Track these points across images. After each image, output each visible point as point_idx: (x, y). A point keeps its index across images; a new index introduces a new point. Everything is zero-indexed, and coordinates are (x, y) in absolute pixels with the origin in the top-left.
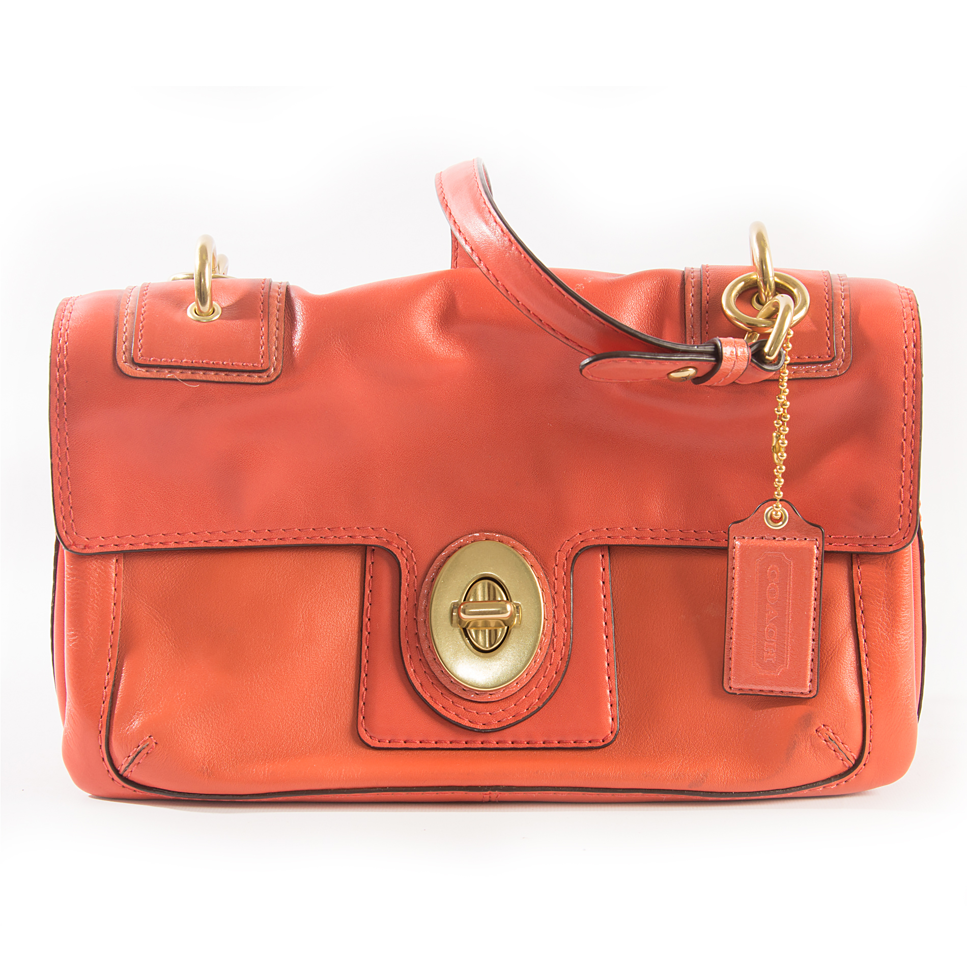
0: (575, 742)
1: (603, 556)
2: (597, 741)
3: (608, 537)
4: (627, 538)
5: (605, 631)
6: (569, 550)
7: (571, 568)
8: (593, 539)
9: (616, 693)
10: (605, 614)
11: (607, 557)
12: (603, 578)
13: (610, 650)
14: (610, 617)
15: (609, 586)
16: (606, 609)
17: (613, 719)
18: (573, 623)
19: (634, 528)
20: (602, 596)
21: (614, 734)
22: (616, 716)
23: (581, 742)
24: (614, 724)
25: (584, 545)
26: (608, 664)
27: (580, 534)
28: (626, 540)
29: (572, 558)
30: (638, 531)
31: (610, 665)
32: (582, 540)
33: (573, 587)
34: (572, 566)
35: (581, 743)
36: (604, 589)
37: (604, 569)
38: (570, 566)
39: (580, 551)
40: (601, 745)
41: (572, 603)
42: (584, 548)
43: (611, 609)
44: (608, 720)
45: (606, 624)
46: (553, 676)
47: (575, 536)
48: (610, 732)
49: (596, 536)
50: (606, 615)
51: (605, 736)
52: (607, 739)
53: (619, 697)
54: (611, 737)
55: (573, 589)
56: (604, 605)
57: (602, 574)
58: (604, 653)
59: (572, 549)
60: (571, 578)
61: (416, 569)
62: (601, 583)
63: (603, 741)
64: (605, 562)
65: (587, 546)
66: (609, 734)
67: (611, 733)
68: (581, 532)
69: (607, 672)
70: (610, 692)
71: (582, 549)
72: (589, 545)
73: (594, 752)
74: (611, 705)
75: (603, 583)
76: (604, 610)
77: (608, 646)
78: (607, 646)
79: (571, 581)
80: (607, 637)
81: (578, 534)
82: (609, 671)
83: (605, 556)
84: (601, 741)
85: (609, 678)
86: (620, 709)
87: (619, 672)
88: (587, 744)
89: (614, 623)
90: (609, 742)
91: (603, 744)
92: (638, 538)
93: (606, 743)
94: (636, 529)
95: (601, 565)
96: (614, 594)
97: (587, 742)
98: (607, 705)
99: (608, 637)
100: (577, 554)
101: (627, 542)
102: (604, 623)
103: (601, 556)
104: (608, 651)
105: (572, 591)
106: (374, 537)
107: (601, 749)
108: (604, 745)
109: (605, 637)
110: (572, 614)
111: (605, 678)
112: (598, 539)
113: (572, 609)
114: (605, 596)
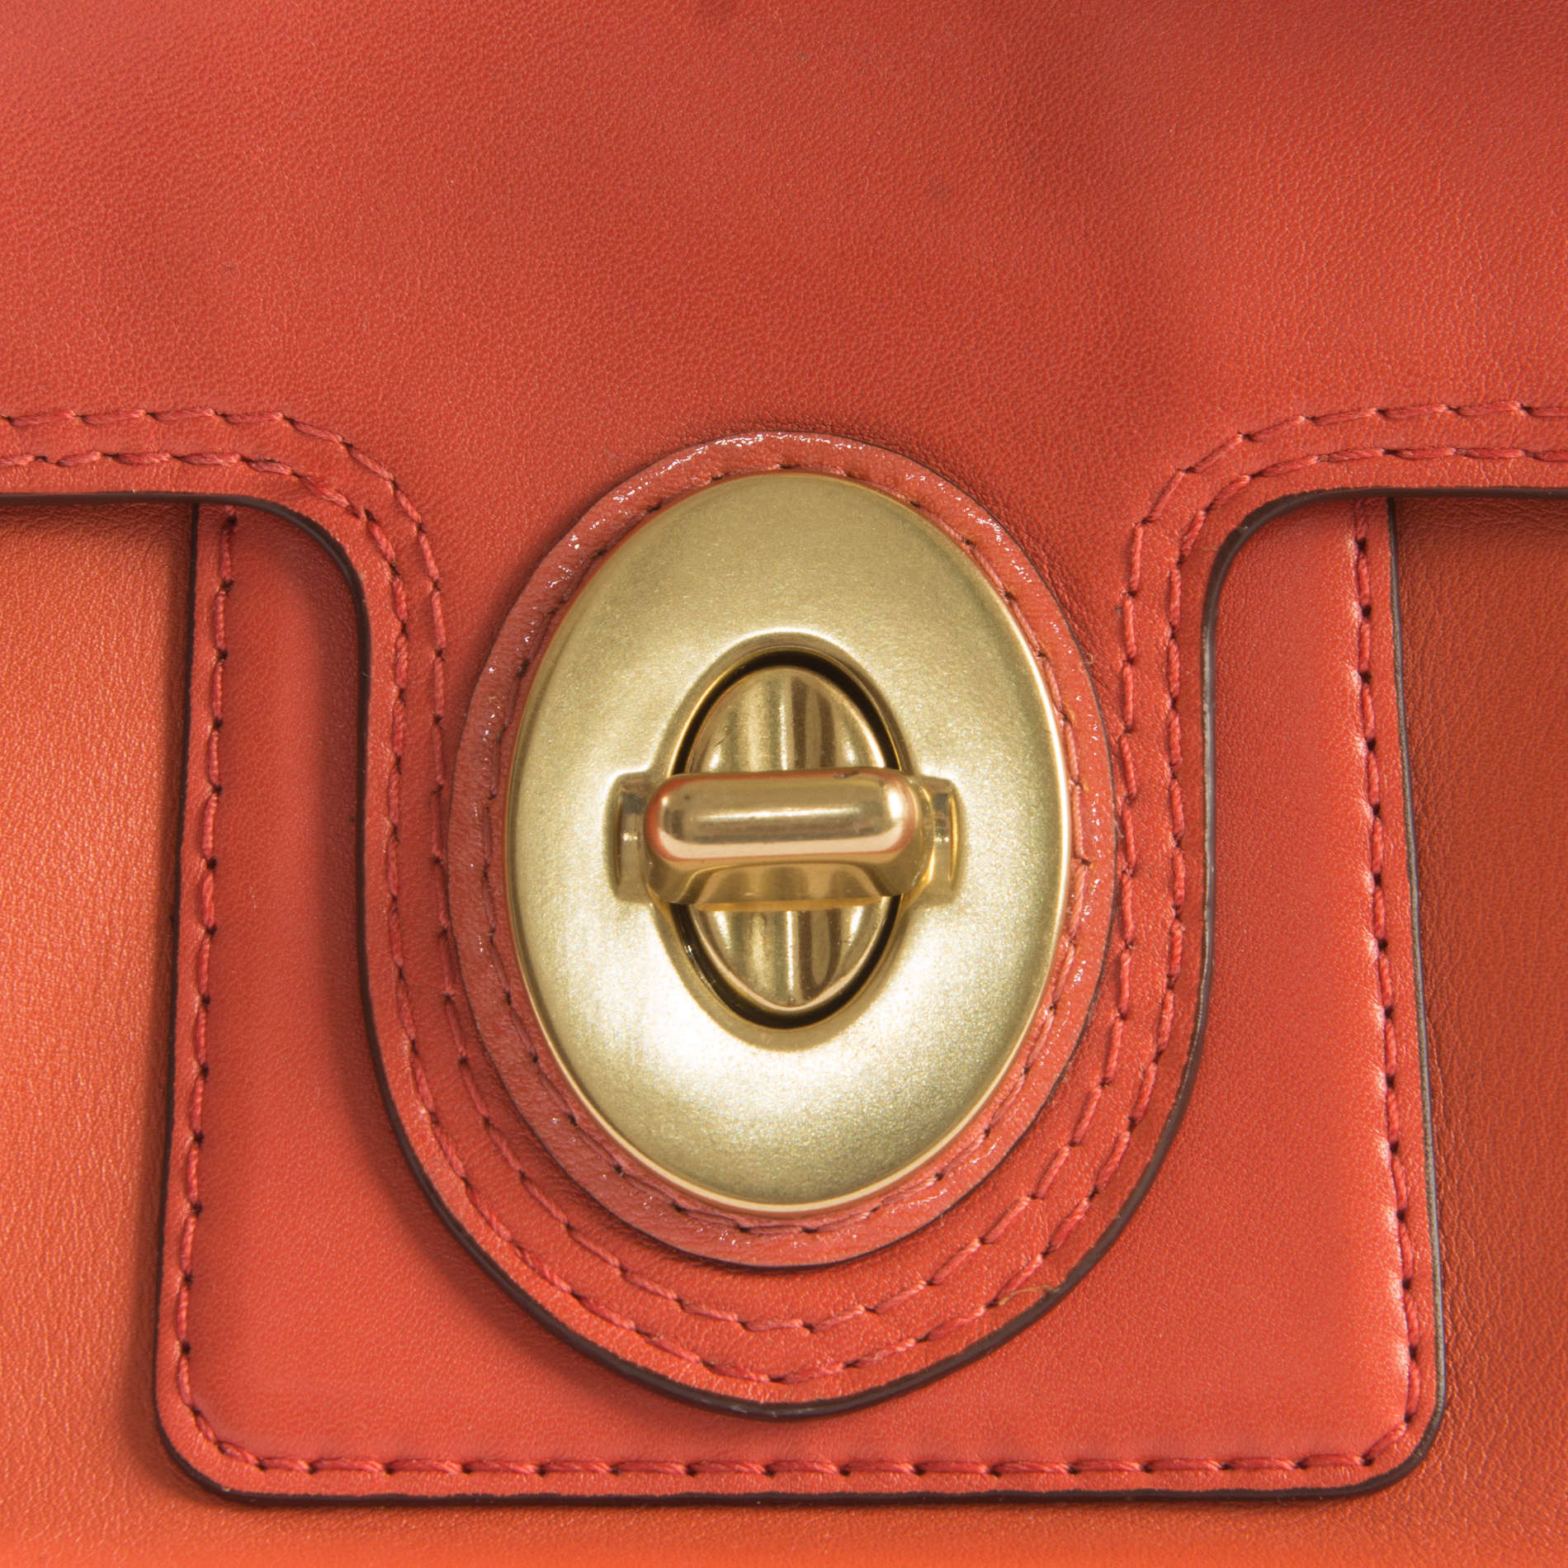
0: (1225, 1468)
1: (1362, 546)
2: (1337, 1459)
3: (1388, 452)
4: (1482, 454)
5: (1375, 919)
6: (1195, 518)
7: (1206, 606)
8: (1314, 460)
9: (1427, 1223)
10: (1373, 832)
11: (1383, 553)
12: (1361, 654)
13: (1398, 1012)
14: (1396, 846)
15: (1391, 692)
16: (1377, 810)
17: (1414, 1353)
18: (1215, 875)
19: (1516, 407)
20: (1361, 746)
21: (1420, 1425)
22: (1429, 1338)
23: (1257, 1465)
24: (1422, 1375)
25: (1269, 491)
26: (1390, 1081)
27: (1249, 437)
28: (1478, 465)
29: (1209, 559)
30: (1535, 422)
31: (1401, 1082)
32: (1257, 468)
33: (1214, 698)
34: (1208, 594)
35: (1256, 1469)
36: (1370, 710)
37: (1367, 612)
38: (1200, 595)
39: (1249, 520)
40: (1357, 1480)
41: (1209, 779)
42: (1269, 506)
43: (1401, 809)
44: (1388, 1355)
45: (1378, 879)
46: (1117, 1141)
47: (1223, 447)
48: (1399, 1416)
49: (1328, 447)
50: (1378, 838)
51: (1379, 1435)
52: (1388, 1449)
53: (1447, 1241)
54: (1407, 1441)
55: (1215, 712)
56: (1369, 789)
57: (1361, 635)
58: (1371, 1024)
59: (1208, 510)
60: (1207, 657)
61: (439, 612)
62: (1355, 679)
63: (1368, 1461)
64: (1370, 575)
65: (1285, 498)
66: (1396, 1429)
67: (1409, 1419)
68: (1253, 428)
69: (1383, 1121)
70: (1402, 1216)
71: (1259, 512)
72: (1296, 491)
73: (1322, 1518)
74: (1407, 1285)
75: (1366, 677)
76: (1368, 811)
77: (1389, 990)
78: (1383, 989)
79: (1207, 669)
80: (1383, 945)
81: (1240, 439)
82: (1395, 1117)
83: (1371, 544)
84: (1358, 1460)
85: (1394, 1148)
86: (1451, 1305)
87: (1443, 1115)
88: (1286, 1476)
89: (1420, 875)
90: (1394, 1464)
91: (1367, 1474)
92: (1536, 457)
93: (1380, 1468)
94: (1528, 410)
95: (1352, 591)
96: (1417, 732)
97: (1288, 1465)
98: (1382, 1284)
99: (1391, 947)
100: (1234, 537)
101: (1480, 476)
102: (1368, 879)
103: (1351, 544)
104: (1389, 1013)
105: (1208, 719)
106: (234, 460)
107: (1356, 1504)
108: (1372, 1480)
109: (1372, 946)
110: (1207, 835)
111: (1371, 1152)
112: (1339, 462)
113: (1208, 808)
114: (1371, 745)
